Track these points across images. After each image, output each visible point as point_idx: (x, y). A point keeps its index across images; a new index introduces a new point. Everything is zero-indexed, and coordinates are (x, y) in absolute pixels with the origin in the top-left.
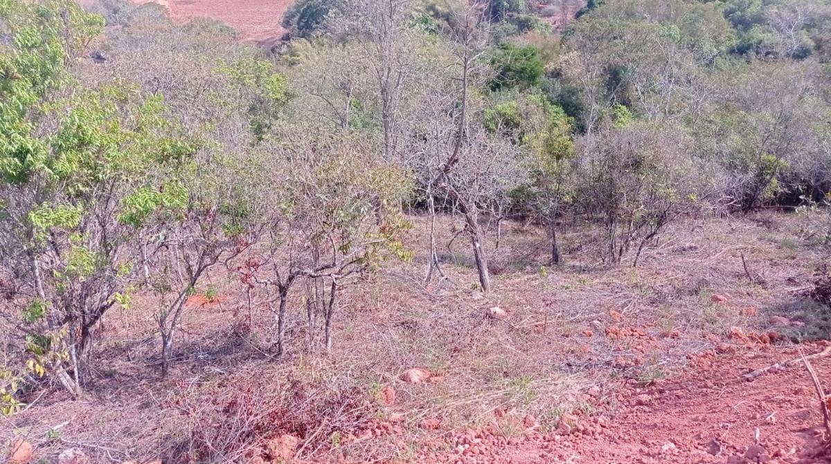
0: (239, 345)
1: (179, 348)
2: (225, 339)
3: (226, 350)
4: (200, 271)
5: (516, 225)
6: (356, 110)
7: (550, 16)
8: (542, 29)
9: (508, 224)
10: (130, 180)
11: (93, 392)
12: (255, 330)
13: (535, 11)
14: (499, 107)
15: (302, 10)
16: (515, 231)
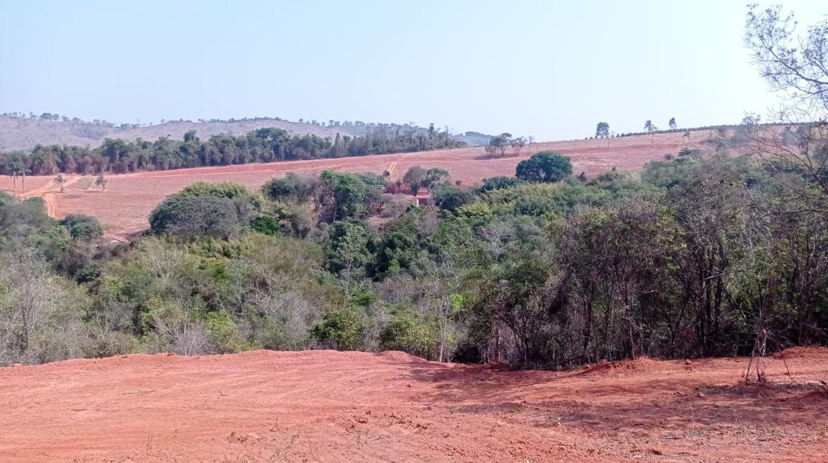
7: (389, 216)
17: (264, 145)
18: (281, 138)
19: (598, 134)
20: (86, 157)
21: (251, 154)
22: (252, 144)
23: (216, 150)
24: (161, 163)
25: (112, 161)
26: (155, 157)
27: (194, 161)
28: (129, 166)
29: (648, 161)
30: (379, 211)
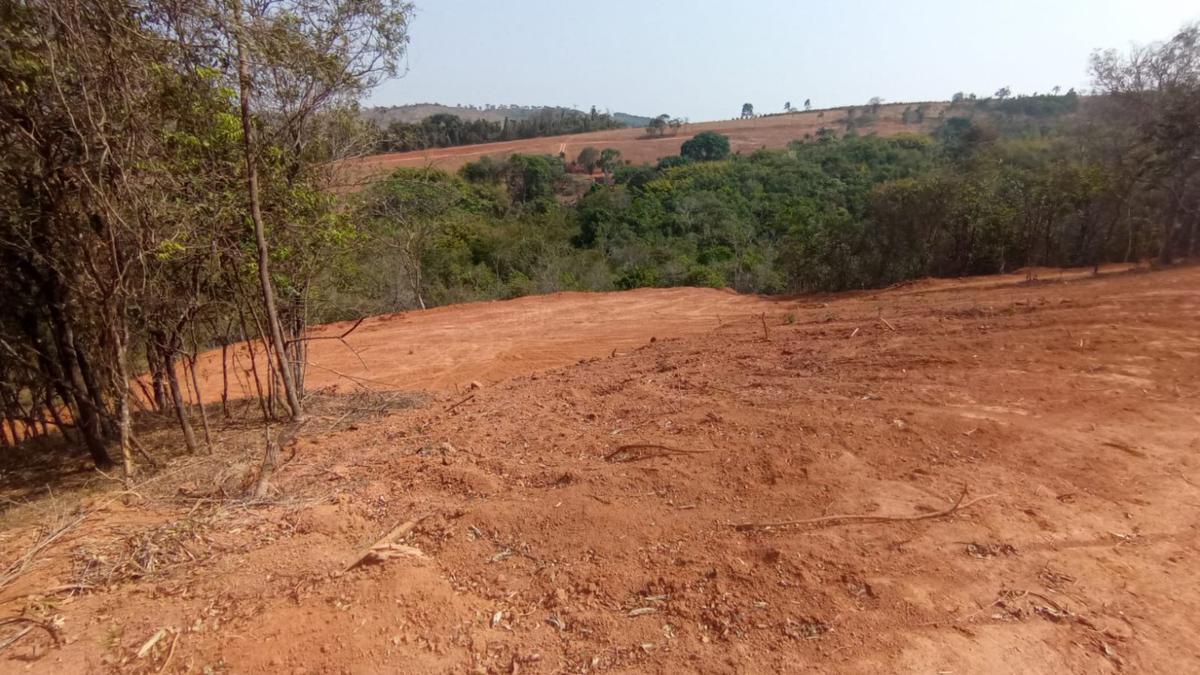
17: (440, 131)
19: (743, 114)
21: (428, 139)
22: (428, 130)
23: (397, 136)
29: (791, 140)
30: (562, 190)
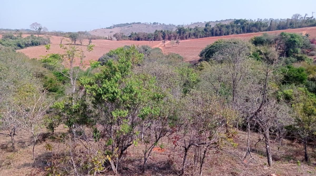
0: (169, 168)
1: (149, 165)
2: (164, 165)
3: (164, 169)
4: (159, 138)
5: (289, 142)
6: (223, 88)
7: (313, 55)
8: (308, 61)
9: (286, 141)
10: (143, 105)
11: (120, 174)
12: (175, 163)
13: (306, 53)
14: (285, 91)
15: (207, 51)
16: (288, 145)
17: (237, 27)
18: (245, 23)
20: (171, 34)
21: (232, 31)
22: (232, 26)
23: (218, 30)
24: (197, 36)
25: (180, 35)
26: (195, 33)
27: (209, 34)
28: (186, 37)
30: (308, 53)
